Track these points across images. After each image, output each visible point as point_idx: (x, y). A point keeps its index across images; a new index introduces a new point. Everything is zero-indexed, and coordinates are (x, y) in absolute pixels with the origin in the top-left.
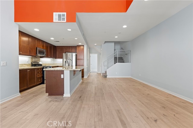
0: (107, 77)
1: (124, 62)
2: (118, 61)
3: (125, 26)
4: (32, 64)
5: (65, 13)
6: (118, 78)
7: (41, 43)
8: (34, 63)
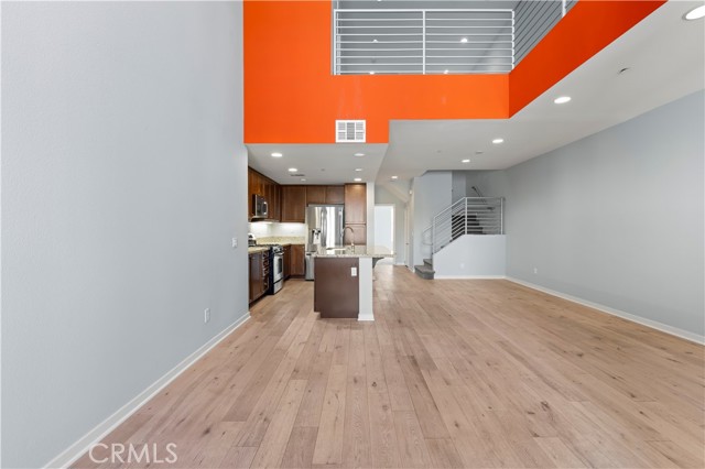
0: (435, 277)
1: (481, 233)
2: (466, 230)
3: (498, 141)
5: (364, 122)
6: (468, 281)
7: (259, 180)
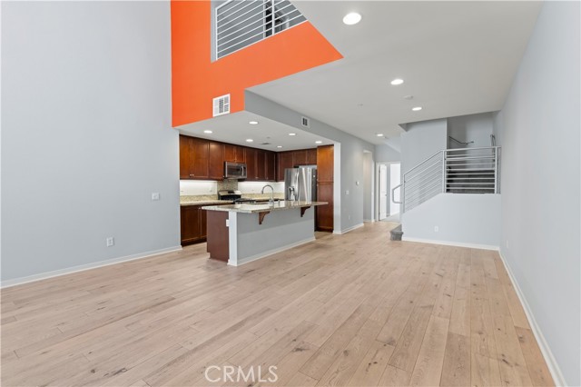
0: (403, 239)
4: (219, 195)
5: (228, 95)
7: (235, 150)
8: (222, 194)
